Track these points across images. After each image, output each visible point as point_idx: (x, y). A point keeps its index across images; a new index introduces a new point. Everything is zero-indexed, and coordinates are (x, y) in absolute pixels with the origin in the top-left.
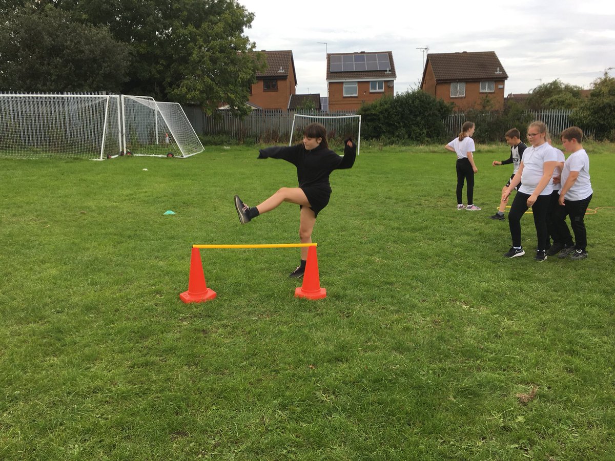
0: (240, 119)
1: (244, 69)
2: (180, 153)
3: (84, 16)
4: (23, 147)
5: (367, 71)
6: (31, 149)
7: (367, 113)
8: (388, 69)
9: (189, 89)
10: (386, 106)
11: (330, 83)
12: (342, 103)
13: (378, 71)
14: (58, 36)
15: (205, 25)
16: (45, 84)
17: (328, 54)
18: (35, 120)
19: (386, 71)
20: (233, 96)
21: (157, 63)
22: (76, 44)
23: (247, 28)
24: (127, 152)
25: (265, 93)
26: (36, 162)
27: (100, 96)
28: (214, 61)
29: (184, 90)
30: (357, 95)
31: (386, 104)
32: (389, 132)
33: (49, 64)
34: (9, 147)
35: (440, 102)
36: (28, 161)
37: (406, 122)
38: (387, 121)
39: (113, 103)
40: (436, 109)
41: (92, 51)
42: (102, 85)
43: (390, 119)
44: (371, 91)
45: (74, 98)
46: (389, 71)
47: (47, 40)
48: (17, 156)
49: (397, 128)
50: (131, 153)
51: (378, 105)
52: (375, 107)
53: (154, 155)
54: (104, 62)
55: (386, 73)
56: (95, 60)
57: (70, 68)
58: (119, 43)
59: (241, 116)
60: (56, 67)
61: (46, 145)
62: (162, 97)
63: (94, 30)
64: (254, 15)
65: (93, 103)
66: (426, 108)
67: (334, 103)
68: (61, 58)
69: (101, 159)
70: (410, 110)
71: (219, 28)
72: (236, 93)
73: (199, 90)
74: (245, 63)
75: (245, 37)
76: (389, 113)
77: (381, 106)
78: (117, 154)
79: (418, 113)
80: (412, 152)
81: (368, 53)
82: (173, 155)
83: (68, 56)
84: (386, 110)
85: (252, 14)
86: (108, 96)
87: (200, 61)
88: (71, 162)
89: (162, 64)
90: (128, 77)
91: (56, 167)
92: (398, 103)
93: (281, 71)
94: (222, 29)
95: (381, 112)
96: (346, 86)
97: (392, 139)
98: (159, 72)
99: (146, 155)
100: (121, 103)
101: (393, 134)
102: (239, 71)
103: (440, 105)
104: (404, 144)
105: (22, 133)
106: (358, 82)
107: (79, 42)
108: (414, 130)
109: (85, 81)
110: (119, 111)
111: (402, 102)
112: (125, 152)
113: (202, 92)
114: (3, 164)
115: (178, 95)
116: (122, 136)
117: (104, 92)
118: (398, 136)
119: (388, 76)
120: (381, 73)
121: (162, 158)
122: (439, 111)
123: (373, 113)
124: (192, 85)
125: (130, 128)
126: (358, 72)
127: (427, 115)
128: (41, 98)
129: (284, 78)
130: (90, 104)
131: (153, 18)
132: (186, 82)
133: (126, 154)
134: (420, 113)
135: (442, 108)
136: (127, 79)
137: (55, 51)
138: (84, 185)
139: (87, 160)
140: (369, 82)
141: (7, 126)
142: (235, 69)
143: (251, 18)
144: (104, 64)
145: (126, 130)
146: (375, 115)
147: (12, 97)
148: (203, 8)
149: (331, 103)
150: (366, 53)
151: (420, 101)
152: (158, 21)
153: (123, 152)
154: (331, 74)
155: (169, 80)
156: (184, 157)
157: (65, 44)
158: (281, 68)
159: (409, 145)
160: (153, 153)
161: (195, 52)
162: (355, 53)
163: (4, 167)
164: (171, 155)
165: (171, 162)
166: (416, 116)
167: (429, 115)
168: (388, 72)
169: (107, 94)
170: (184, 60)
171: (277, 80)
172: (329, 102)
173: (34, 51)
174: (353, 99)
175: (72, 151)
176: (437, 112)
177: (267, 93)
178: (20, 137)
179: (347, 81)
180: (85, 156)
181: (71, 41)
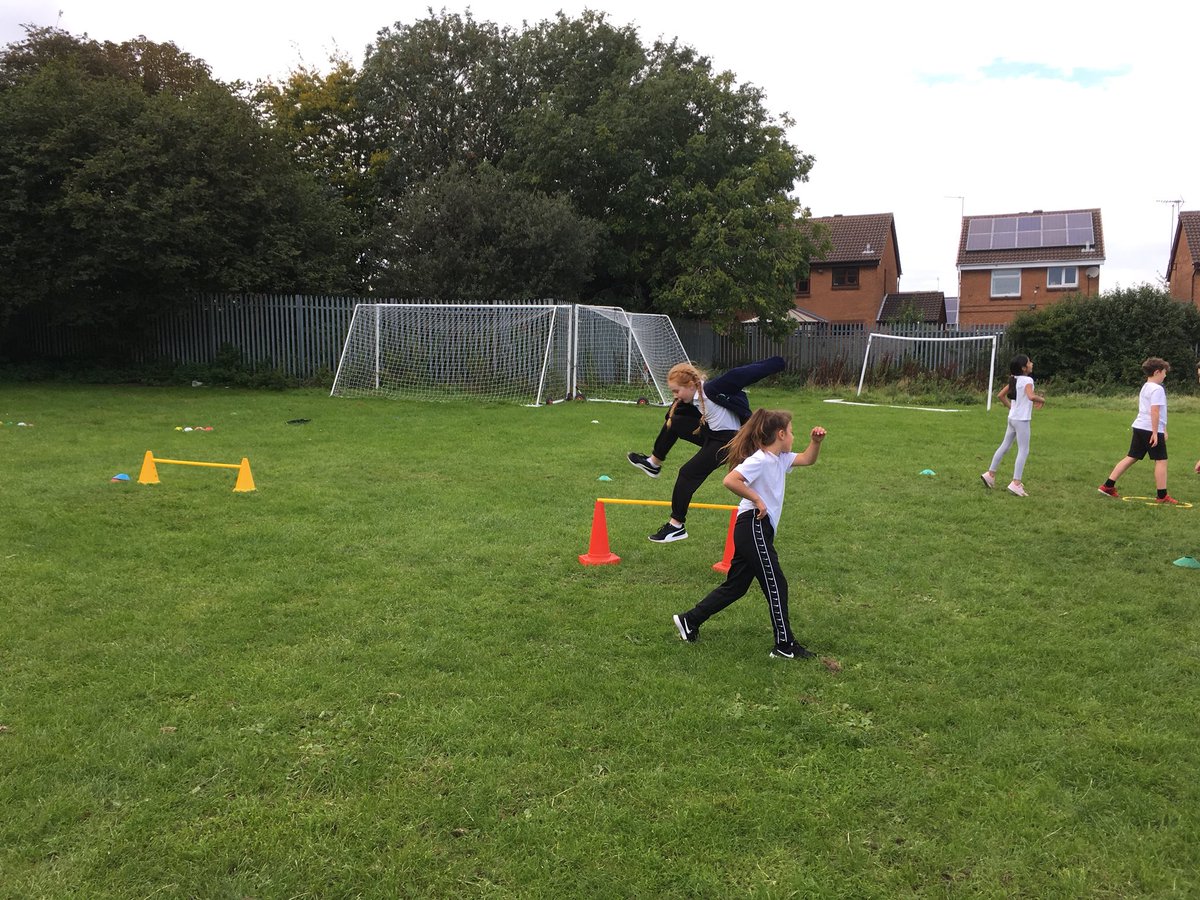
0: (775, 341)
1: (785, 254)
2: (659, 398)
3: (534, 179)
4: (430, 384)
5: (1042, 248)
6: (441, 386)
7: (1027, 330)
8: (1088, 244)
9: (688, 291)
10: (1068, 317)
11: (964, 273)
12: (988, 309)
13: (1066, 247)
14: (493, 213)
15: (723, 184)
16: (468, 288)
17: (964, 217)
18: (450, 343)
19: (1085, 247)
20: (762, 302)
21: (641, 248)
22: (518, 225)
23: (801, 182)
24: (578, 395)
25: (834, 292)
26: (447, 407)
27: (545, 306)
28: (732, 242)
29: (680, 292)
30: (1019, 295)
31: (1069, 313)
32: (1074, 367)
33: (477, 256)
34: (411, 383)
35: (1187, 311)
36: (436, 405)
37: (1111, 347)
38: (1069, 346)
39: (561, 317)
40: (1178, 325)
41: (540, 236)
42: (550, 287)
43: (1077, 342)
44: (1049, 286)
45: (507, 309)
46: (1091, 246)
47: (477, 220)
48: (420, 397)
49: (1091, 360)
50: (583, 397)
51: (1052, 315)
52: (1044, 319)
53: (617, 401)
54: (556, 251)
55: (1083, 250)
56: (543, 248)
57: (507, 262)
58: (583, 221)
59: (777, 336)
60: (487, 261)
61: (462, 381)
62: (644, 304)
63: (546, 202)
64: (813, 159)
65: (535, 317)
66: (1157, 321)
67: (971, 309)
68: (495, 246)
69: (537, 405)
70: (1120, 325)
71: (746, 186)
72: (770, 295)
73: (705, 291)
74: (789, 244)
75: (794, 198)
76: (1075, 329)
77: (1057, 316)
78: (562, 397)
79: (1137, 331)
80: (1108, 408)
81: (1049, 213)
82: (647, 401)
83: (505, 244)
84: (1069, 325)
85: (810, 157)
86: (555, 306)
87: (710, 243)
88: (495, 408)
89: (649, 251)
90: (591, 275)
91: (473, 414)
92: (1094, 310)
93: (868, 252)
94: (752, 188)
95: (1058, 329)
96: (997, 277)
97: (1079, 380)
98: (643, 263)
99: (605, 400)
100: (573, 317)
101: (1082, 371)
102: (777, 257)
103: (1188, 317)
104: (1103, 393)
105: (431, 363)
106: (1023, 270)
107: (523, 222)
108: (1128, 366)
109: (527, 281)
110: (570, 330)
111: (1103, 309)
112: (574, 394)
113: (709, 296)
114: (402, 408)
115: (669, 301)
116: (572, 369)
117: (551, 300)
118: (1092, 377)
119: (1087, 256)
120: (1074, 251)
121: (630, 405)
122: (1185, 328)
123: (1041, 329)
124: (694, 285)
125: (585, 355)
126: (1023, 249)
127: (1157, 335)
128: (461, 309)
129: (872, 264)
130: (529, 319)
131: (640, 176)
132: (683, 279)
133: (576, 397)
134: (1143, 330)
135: (1192, 323)
136: (591, 278)
137: (488, 236)
138: (505, 440)
139: (517, 406)
140: (1046, 268)
141: (411, 351)
142: (770, 255)
143: (807, 165)
144: (557, 255)
145: (579, 359)
146: (1045, 334)
147: (421, 308)
148: (724, 155)
149: (965, 309)
150: (1045, 213)
151: (1144, 307)
152: (648, 179)
153: (571, 394)
154: (966, 255)
155: (657, 275)
156: (665, 405)
157: (502, 225)
158: (868, 246)
159: (1113, 394)
160: (617, 397)
161: (702, 229)
162: (1021, 214)
163: (404, 412)
164: (643, 401)
165: (641, 413)
166: (1132, 337)
167: (1163, 336)
168: (1087, 250)
169: (555, 304)
170: (685, 242)
171: (858, 268)
172: (961, 307)
173: (457, 237)
174: (1010, 302)
175: (498, 392)
176: (1180, 330)
177: (838, 292)
178: (428, 369)
179: (999, 267)
180: (515, 400)
181: (512, 220)
